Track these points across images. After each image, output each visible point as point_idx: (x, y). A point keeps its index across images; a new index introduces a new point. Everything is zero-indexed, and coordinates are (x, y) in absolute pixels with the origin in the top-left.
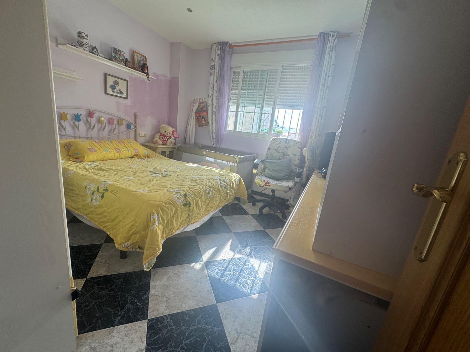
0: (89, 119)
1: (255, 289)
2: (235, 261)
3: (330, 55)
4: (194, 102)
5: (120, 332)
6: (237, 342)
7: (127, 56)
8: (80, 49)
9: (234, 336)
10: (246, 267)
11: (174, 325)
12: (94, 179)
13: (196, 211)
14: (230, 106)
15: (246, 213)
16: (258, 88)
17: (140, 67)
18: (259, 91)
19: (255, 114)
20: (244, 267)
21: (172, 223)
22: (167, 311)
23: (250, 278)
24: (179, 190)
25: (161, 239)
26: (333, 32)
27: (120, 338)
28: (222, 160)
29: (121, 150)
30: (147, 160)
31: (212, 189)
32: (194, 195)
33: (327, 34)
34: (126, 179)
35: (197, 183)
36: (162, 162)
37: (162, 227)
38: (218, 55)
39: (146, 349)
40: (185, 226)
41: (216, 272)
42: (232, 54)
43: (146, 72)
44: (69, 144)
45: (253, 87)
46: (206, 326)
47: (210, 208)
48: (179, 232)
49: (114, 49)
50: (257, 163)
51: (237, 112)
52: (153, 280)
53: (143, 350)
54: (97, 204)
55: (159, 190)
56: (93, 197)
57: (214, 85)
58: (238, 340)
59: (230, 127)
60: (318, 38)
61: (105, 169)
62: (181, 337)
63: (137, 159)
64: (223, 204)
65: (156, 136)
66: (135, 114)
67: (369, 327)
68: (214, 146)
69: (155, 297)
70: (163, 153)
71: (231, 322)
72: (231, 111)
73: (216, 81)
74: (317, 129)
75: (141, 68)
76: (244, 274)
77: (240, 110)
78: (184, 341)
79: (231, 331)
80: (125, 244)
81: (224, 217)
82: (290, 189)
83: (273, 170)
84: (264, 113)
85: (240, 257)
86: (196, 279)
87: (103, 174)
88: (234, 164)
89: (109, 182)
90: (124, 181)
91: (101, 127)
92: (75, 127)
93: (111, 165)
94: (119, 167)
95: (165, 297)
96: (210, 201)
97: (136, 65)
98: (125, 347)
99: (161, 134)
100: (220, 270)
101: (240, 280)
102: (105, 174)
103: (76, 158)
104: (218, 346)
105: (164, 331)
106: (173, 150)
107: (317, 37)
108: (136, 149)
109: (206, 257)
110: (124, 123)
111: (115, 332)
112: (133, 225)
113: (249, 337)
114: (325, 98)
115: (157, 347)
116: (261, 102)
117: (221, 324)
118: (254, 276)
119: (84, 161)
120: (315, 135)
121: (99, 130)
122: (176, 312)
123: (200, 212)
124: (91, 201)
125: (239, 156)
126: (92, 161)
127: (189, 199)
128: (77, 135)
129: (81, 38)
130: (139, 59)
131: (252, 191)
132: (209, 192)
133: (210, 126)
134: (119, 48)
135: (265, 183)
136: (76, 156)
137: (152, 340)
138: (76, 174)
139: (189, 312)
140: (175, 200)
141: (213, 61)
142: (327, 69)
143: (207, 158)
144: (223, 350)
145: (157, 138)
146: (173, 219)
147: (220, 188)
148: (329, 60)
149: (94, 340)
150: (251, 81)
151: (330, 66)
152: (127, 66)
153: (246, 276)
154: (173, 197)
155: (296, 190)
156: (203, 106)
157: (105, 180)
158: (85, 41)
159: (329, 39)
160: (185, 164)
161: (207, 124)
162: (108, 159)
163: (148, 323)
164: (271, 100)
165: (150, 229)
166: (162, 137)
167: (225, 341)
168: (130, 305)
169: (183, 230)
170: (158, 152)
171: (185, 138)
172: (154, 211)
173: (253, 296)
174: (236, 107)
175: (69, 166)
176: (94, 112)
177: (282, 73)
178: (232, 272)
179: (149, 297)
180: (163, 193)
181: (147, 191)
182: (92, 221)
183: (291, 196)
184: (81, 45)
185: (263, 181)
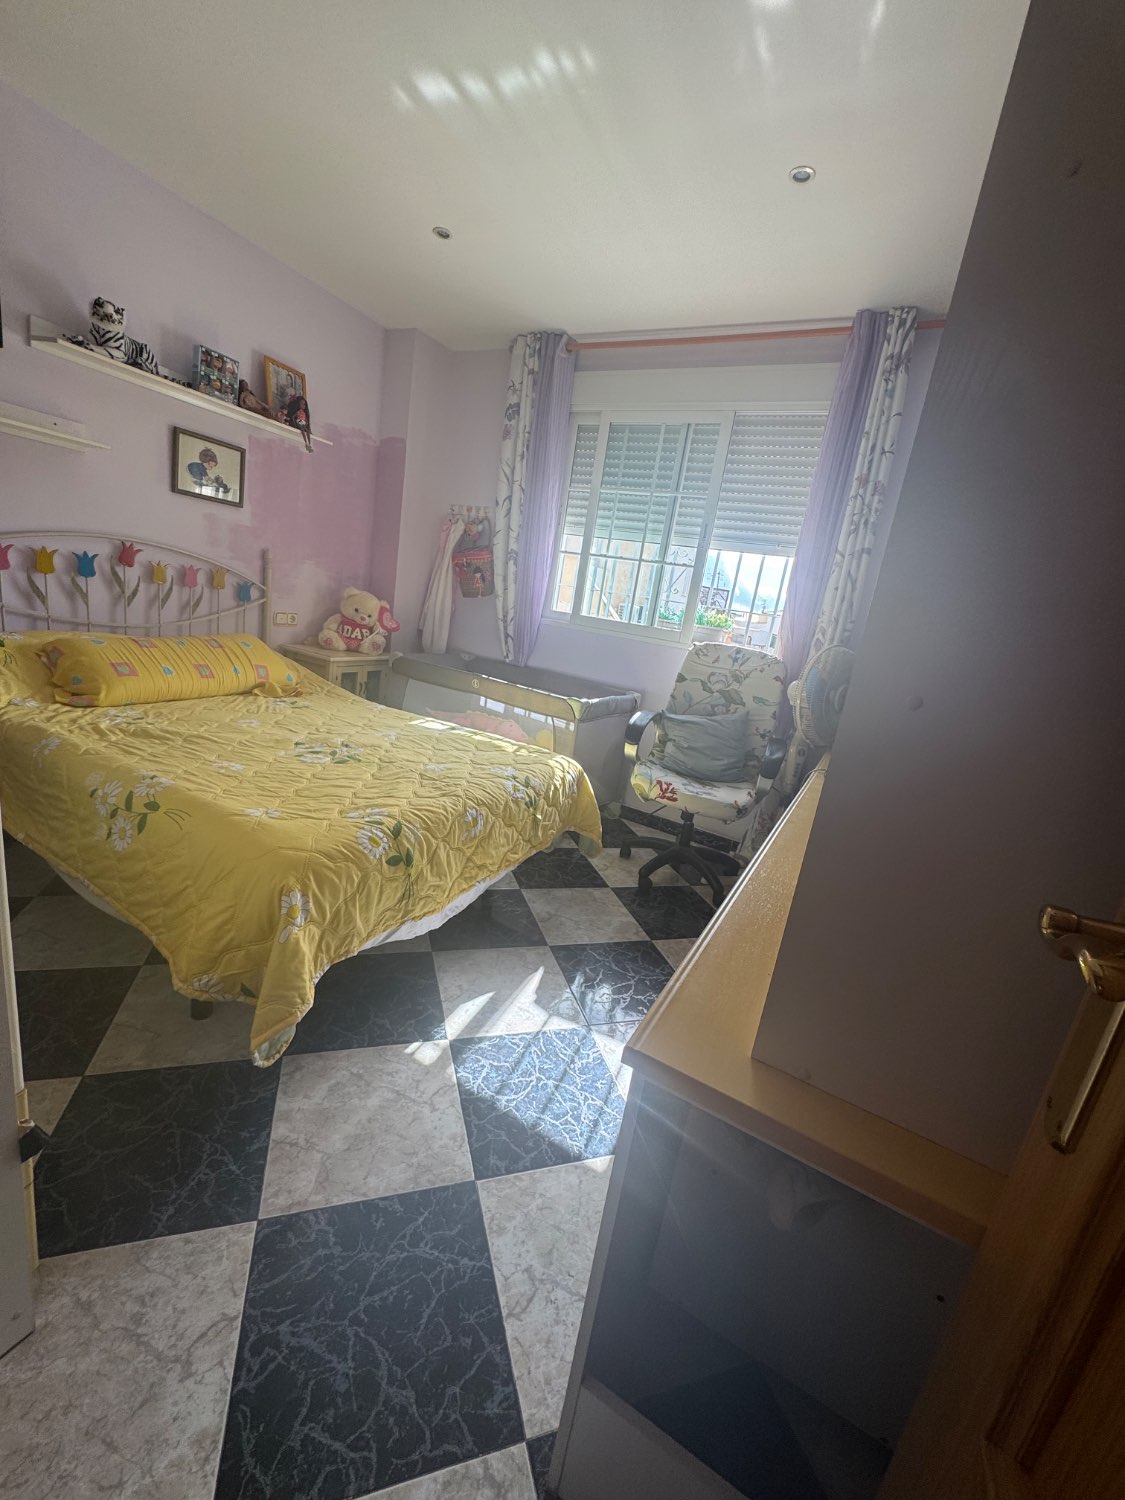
0: (119, 570)
1: (603, 1139)
2: (548, 1042)
3: (890, 383)
4: (452, 519)
5: (169, 1256)
6: (528, 1310)
7: (245, 372)
8: (99, 354)
9: (523, 1290)
10: (578, 1064)
11: (336, 1244)
12: (118, 767)
13: (429, 878)
14: (565, 536)
15: (597, 881)
16: (654, 481)
17: (282, 408)
18: (656, 492)
19: (643, 563)
20: (573, 1061)
21: (350, 920)
22: (319, 1197)
23: (590, 1101)
24: (379, 814)
25: (312, 968)
26: (902, 309)
27: (169, 1277)
28: (530, 711)
29: (212, 668)
30: (292, 703)
31: (484, 811)
32: (425, 829)
33: (884, 316)
34: (216, 770)
35: (439, 789)
36: (339, 711)
37: (316, 932)
38: (531, 372)
39: (244, 1317)
40: (394, 927)
41: (484, 1074)
42: (575, 370)
43: (304, 423)
44: (55, 650)
45: (639, 477)
46: (436, 1254)
47: (477, 870)
48: (375, 945)
49: (203, 352)
50: (639, 723)
51: (585, 554)
52: (285, 1093)
53: (236, 1318)
54: (123, 849)
55: (315, 811)
56: (114, 826)
57: (514, 468)
58: (531, 1306)
59: (562, 604)
60: (852, 328)
61: (159, 732)
62: (356, 1285)
63: (261, 700)
64: (520, 856)
65: (326, 624)
66: (264, 555)
67: (940, 1299)
68: (507, 660)
69: (288, 1148)
70: (348, 681)
71: (515, 1245)
72: (566, 552)
73: (522, 457)
74: (837, 621)
75: (285, 412)
76: (571, 1088)
77: (593, 550)
78: (362, 1297)
79: (513, 1274)
80: (200, 980)
81: (527, 894)
82: (742, 812)
83: (688, 748)
84: (671, 564)
85: (566, 1031)
86: (420, 1097)
87: (150, 750)
88: (568, 724)
89: (163, 780)
90: (210, 776)
91: (157, 596)
92: (75, 593)
93: (177, 719)
94: (202, 726)
95: (318, 1151)
96: (477, 847)
97: (272, 402)
98: (180, 1306)
99: (343, 616)
100: (498, 1069)
101: (558, 1104)
102: (154, 751)
103: (73, 694)
104: (469, 1319)
105: (303, 1262)
106: (379, 669)
107: (850, 324)
108: (261, 667)
109: (454, 1025)
110: (230, 582)
111: (155, 1255)
112: (226, 923)
113: (568, 1296)
114: (866, 523)
115: (279, 1311)
116: (662, 526)
117: (484, 1248)
118: (603, 1096)
119: (96, 703)
120: (832, 640)
121: (151, 603)
122: (347, 1202)
123: (442, 883)
124: (108, 838)
125: (584, 700)
126: (123, 703)
127: (405, 842)
128: (82, 618)
129: (101, 320)
130: (283, 381)
131: (623, 807)
132: (475, 820)
133: (497, 596)
134: (218, 348)
135: (661, 790)
136: (74, 688)
137: (264, 1289)
138: (69, 747)
139: (386, 1202)
140: (361, 847)
141: (515, 391)
142: (878, 430)
143: (483, 699)
144: (481, 1334)
145: (330, 632)
146: (354, 906)
147: (512, 805)
148: (884, 400)
149: (89, 1280)
150: (634, 458)
151: (888, 422)
152: (242, 403)
153: (577, 1093)
154: (357, 838)
155: (761, 814)
156: (480, 534)
157: (153, 774)
158: (114, 328)
159: (888, 331)
160: (411, 719)
161: (490, 590)
162: (171, 698)
163: (257, 1233)
164: (694, 520)
165: (276, 939)
166: (346, 627)
167: (490, 1307)
168: (207, 1171)
169: (383, 940)
170: (330, 678)
171: (420, 632)
172: (292, 881)
173: (594, 1160)
174: (582, 538)
175: (49, 719)
176: (137, 547)
177: (734, 437)
178: (533, 1078)
179: (267, 1147)
180: (325, 822)
181: (277, 814)
182: (108, 898)
183: (745, 835)
184: (102, 340)
185: (655, 783)
